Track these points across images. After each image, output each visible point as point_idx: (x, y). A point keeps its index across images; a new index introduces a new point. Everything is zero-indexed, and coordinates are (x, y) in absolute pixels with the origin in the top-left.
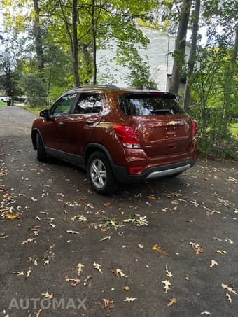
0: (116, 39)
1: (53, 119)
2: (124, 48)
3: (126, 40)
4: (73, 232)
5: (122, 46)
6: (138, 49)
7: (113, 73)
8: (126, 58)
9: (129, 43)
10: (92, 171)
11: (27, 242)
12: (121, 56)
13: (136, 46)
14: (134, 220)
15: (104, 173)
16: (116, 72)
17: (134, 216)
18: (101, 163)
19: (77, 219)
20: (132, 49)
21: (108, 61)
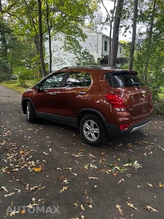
0: (64, 34)
1: (43, 91)
2: (70, 40)
3: (71, 34)
4: (94, 178)
5: (68, 38)
6: (79, 41)
7: (63, 57)
8: (71, 47)
9: (73, 37)
10: (84, 129)
11: (63, 190)
12: (67, 45)
13: (78, 39)
14: (131, 164)
15: (97, 131)
16: (65, 57)
17: (129, 161)
18: (93, 123)
19: (89, 167)
20: (75, 41)
21: (59, 49)
